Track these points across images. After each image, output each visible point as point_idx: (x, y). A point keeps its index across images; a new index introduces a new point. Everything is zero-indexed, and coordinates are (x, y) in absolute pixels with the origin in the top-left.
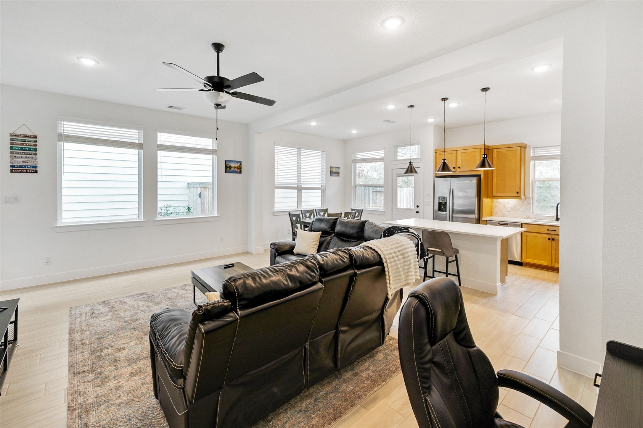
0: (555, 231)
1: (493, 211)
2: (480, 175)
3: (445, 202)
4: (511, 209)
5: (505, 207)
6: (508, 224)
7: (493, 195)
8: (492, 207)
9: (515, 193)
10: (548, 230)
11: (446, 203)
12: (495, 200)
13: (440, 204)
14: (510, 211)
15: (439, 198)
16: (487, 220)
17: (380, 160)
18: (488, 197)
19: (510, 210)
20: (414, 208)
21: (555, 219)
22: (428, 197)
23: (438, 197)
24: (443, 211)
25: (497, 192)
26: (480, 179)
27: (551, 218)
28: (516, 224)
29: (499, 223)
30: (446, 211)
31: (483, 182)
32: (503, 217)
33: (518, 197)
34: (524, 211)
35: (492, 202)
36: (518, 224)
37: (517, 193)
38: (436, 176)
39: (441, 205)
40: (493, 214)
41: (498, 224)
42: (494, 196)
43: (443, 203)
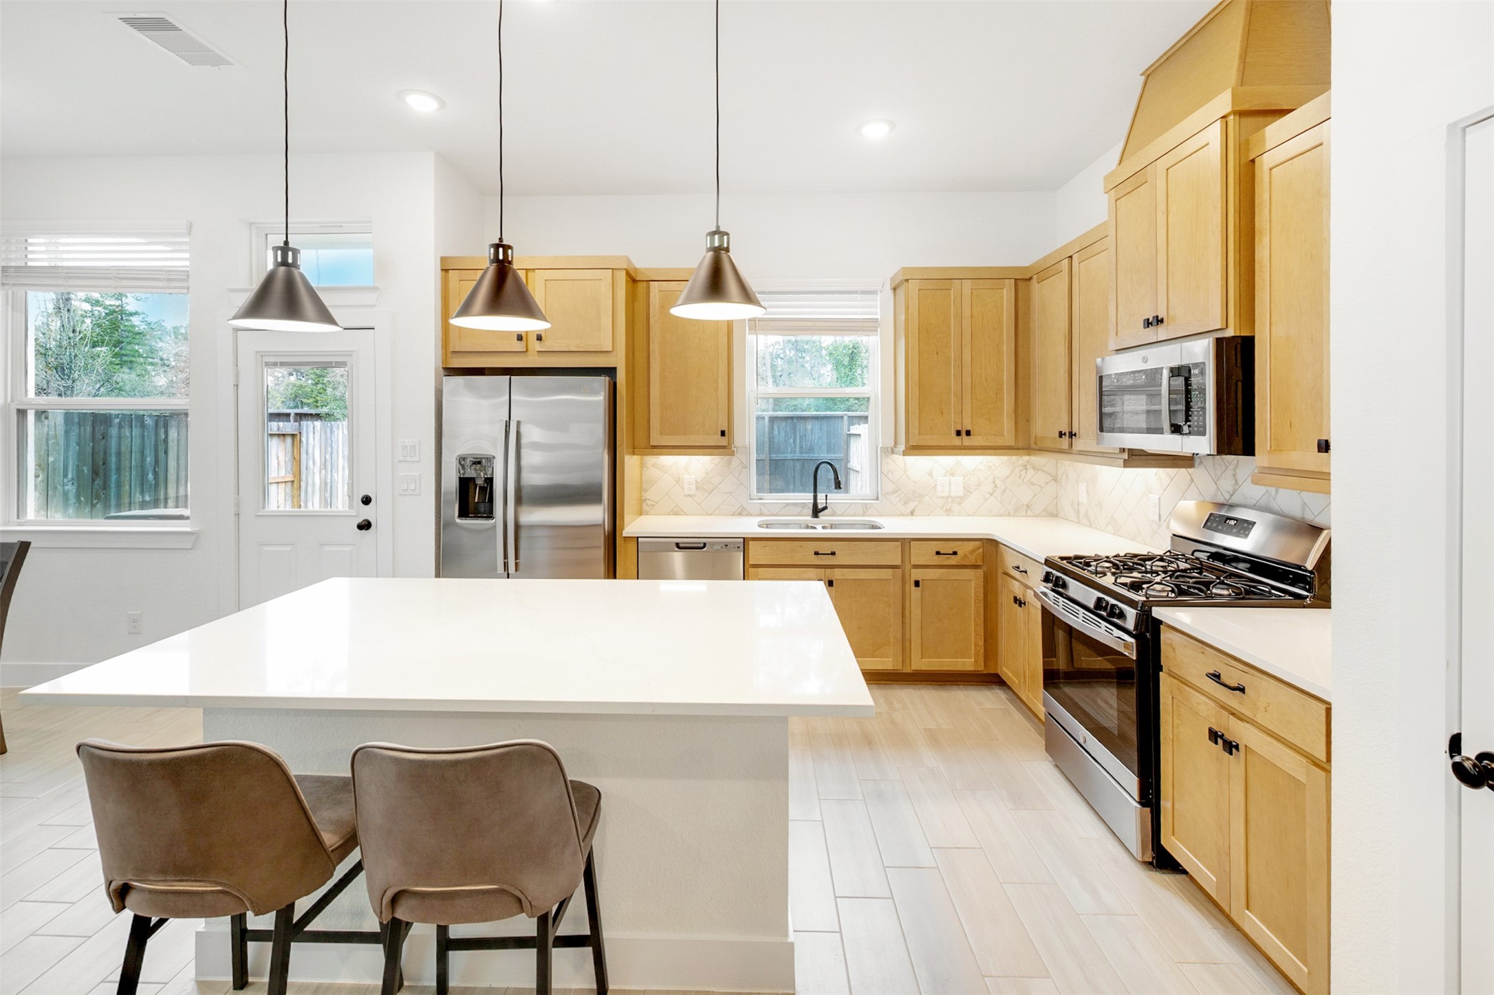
0: (833, 554)
1: (647, 495)
2: (614, 369)
3: (486, 479)
4: (697, 488)
5: (678, 480)
6: (705, 544)
7: (652, 444)
8: (641, 482)
9: (715, 434)
10: (817, 553)
11: (490, 481)
12: (651, 460)
13: (465, 484)
14: (695, 496)
15: (462, 460)
16: (638, 538)
17: (170, 280)
18: (634, 450)
19: (693, 491)
20: (351, 507)
21: (811, 512)
22: (416, 459)
23: (456, 456)
24: (477, 515)
25: (661, 433)
26: (615, 384)
27: (798, 510)
28: (731, 543)
29: (677, 545)
30: (490, 515)
31: (624, 394)
32: (675, 514)
33: (724, 447)
34: (731, 493)
35: (642, 465)
36: (734, 543)
37: (723, 433)
38: (446, 369)
39: (471, 490)
40: (646, 508)
41: (677, 549)
42: (654, 447)
43: (480, 482)
